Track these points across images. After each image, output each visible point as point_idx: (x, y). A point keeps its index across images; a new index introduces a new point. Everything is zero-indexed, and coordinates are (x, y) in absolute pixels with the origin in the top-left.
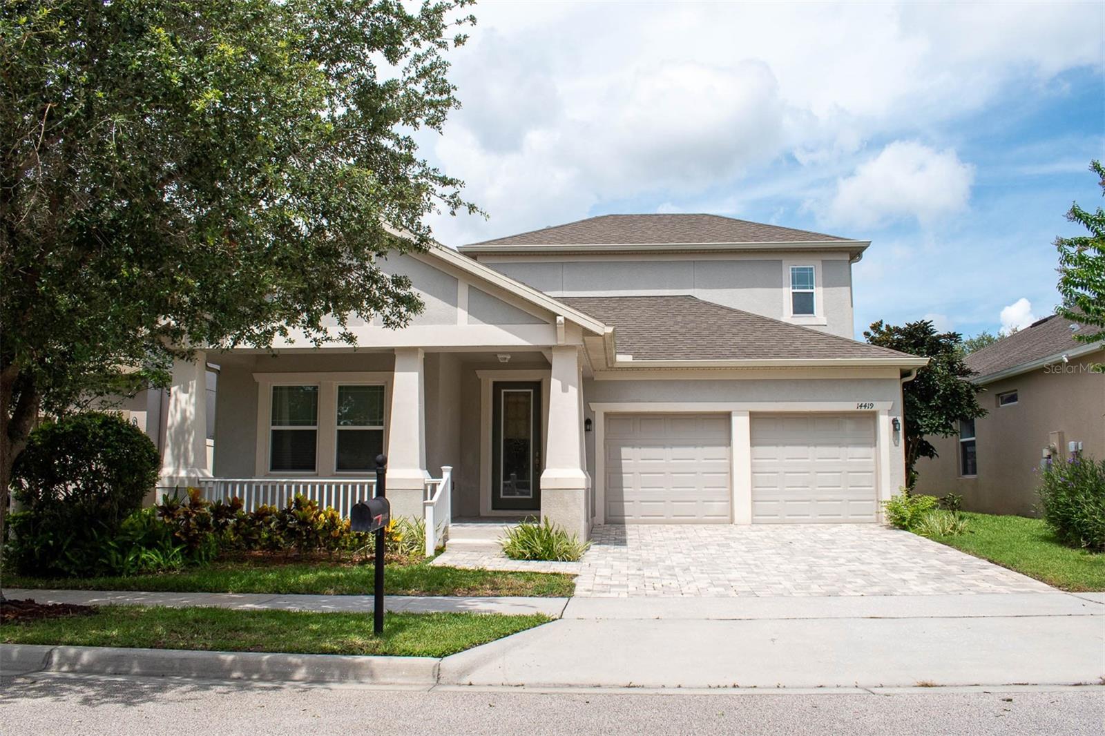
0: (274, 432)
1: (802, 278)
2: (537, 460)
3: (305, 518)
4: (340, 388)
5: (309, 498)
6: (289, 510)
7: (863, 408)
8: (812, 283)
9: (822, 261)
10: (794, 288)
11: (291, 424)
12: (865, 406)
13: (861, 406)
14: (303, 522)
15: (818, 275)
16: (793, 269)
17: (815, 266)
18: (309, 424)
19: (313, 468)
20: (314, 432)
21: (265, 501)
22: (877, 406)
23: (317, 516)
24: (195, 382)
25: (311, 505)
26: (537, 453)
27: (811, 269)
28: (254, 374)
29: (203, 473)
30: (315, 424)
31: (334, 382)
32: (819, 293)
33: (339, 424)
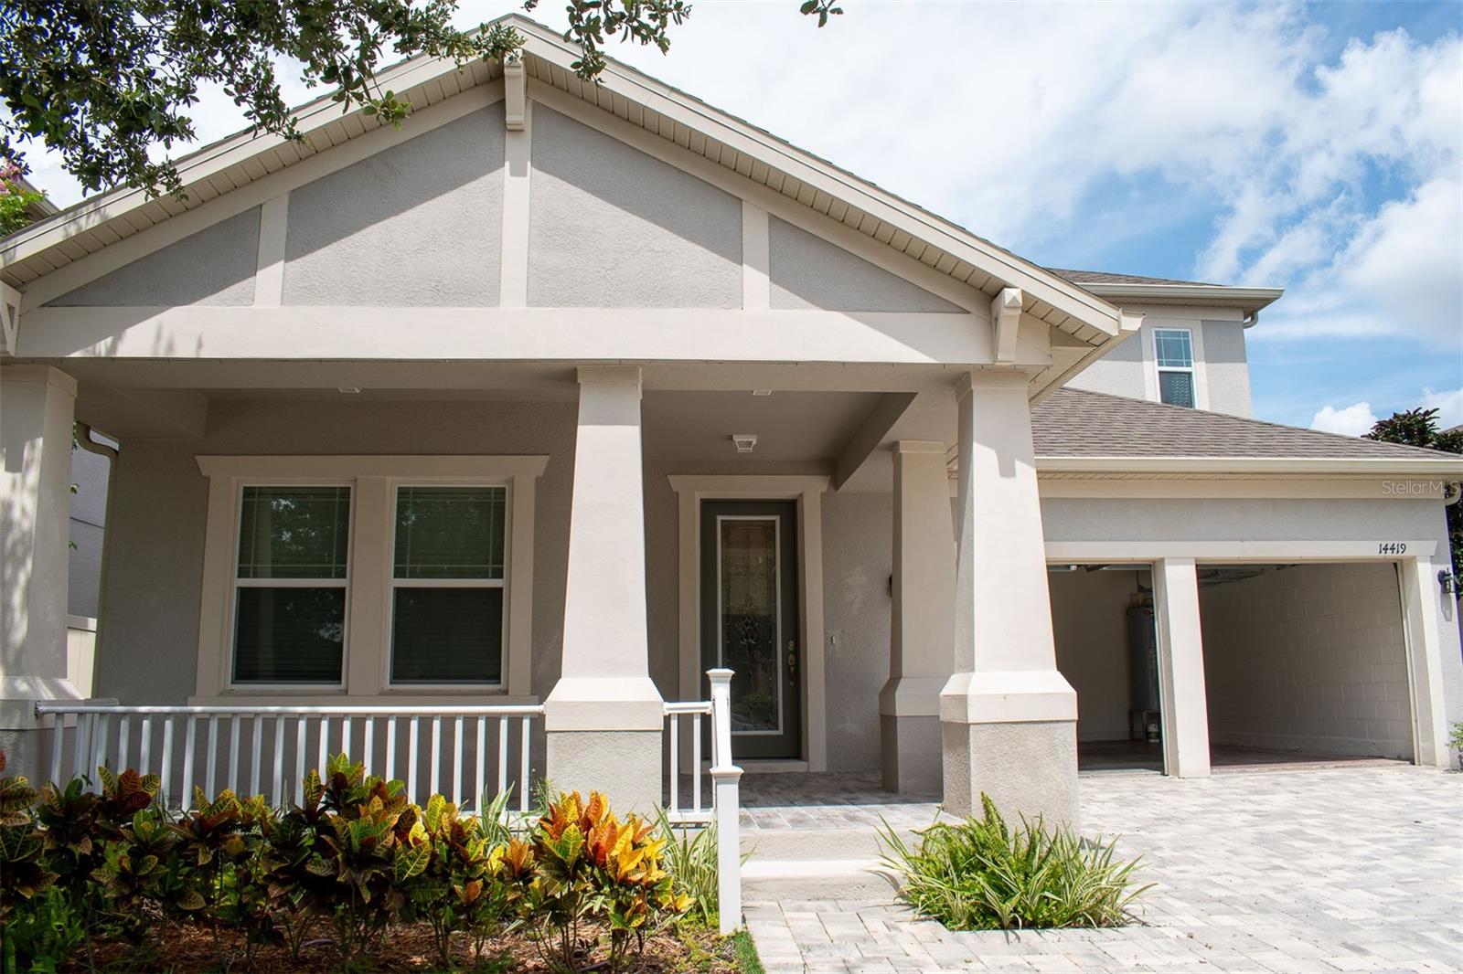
0: (244, 593)
1: (1173, 349)
2: (791, 657)
3: (369, 843)
4: (403, 493)
5: (367, 773)
6: (310, 815)
7: (1389, 552)
8: (1188, 356)
9: (1202, 321)
10: (1160, 364)
11: (276, 574)
12: (1393, 549)
13: (1386, 549)
14: (363, 856)
15: (1197, 343)
16: (1157, 333)
17: (1191, 328)
18: (327, 575)
19: (335, 676)
20: (340, 593)
21: (222, 782)
22: (1413, 548)
23: (402, 829)
24: (40, 442)
25: (382, 796)
26: (791, 643)
27: (1186, 334)
28: (198, 458)
29: (57, 689)
30: (342, 574)
31: (389, 479)
32: (1199, 371)
33: (399, 573)
